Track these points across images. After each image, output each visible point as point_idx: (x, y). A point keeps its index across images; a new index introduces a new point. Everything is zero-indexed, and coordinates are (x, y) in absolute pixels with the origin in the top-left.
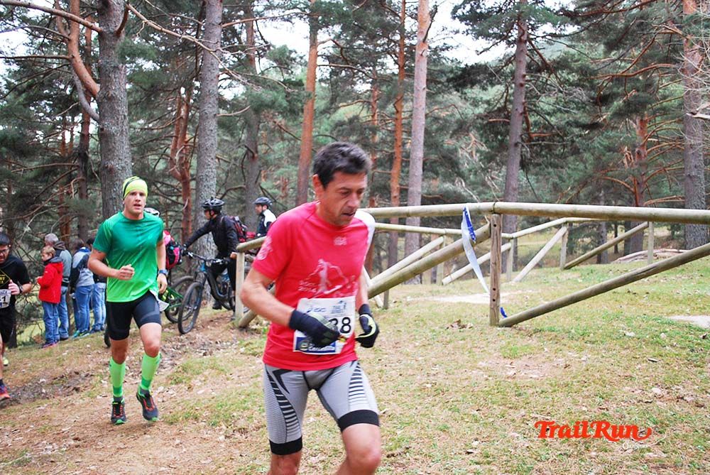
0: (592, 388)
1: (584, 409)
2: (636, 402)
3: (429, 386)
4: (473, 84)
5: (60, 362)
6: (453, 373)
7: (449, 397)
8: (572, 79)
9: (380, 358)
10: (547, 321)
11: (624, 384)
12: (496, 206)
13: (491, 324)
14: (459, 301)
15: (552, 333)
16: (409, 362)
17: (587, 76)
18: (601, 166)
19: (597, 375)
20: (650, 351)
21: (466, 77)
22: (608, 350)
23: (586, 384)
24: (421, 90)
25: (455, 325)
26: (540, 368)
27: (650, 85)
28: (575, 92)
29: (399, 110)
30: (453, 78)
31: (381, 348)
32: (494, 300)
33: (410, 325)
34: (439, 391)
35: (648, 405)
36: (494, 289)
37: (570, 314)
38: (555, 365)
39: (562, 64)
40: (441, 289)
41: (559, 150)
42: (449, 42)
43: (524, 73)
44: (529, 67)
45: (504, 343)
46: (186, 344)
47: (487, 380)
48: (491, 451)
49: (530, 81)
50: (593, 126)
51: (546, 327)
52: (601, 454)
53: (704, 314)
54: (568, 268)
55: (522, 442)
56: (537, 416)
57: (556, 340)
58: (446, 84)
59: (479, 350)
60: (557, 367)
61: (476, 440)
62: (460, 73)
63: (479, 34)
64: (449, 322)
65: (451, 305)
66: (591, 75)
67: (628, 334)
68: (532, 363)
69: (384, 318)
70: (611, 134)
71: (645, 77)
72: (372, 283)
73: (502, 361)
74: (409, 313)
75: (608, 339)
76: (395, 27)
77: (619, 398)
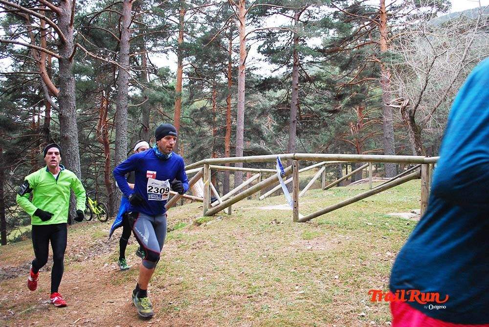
0: (355, 255)
1: (353, 265)
2: (380, 260)
4: (269, 89)
6: (278, 249)
7: (278, 262)
8: (323, 85)
9: (234, 242)
10: (324, 219)
11: (372, 251)
12: (295, 156)
13: (294, 221)
14: (272, 209)
15: (328, 225)
16: (251, 244)
17: (331, 84)
18: (339, 133)
19: (357, 247)
20: (382, 233)
21: (266, 85)
22: (360, 233)
23: (352, 252)
24: (242, 92)
25: (274, 222)
26: (324, 244)
27: (364, 89)
28: (325, 93)
29: (229, 103)
30: (258, 85)
31: (234, 237)
32: (295, 208)
33: (249, 223)
34: (272, 259)
35: (387, 262)
36: (295, 202)
39: (317, 78)
40: (258, 202)
41: (316, 125)
42: (256, 66)
43: (297, 83)
44: (300, 79)
45: (302, 231)
46: (116, 238)
47: (297, 252)
49: (301, 87)
50: (335, 112)
51: (324, 221)
53: (405, 211)
54: (325, 189)
55: (323, 286)
56: (328, 270)
57: (331, 228)
58: (255, 88)
59: (289, 235)
60: (334, 243)
61: (297, 285)
62: (262, 82)
64: (270, 220)
65: (268, 211)
66: (333, 83)
67: (368, 224)
68: (319, 242)
69: (233, 219)
70: (344, 115)
71: (361, 85)
72: (221, 200)
73: (303, 241)
74: (247, 216)
75: (359, 227)
76: (226, 57)
77: (371, 258)
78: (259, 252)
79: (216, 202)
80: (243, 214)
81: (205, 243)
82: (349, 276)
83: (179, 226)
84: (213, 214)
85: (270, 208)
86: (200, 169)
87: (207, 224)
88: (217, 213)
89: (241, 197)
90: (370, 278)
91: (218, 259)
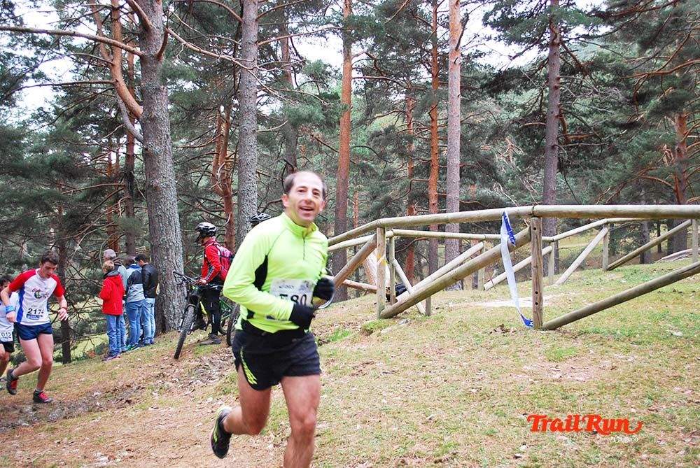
0: (640, 390)
1: (633, 410)
2: (686, 402)
3: (474, 391)
4: (507, 89)
5: (112, 376)
6: (498, 378)
7: (495, 402)
8: (607, 78)
9: (424, 365)
10: (592, 323)
11: (673, 385)
12: (534, 210)
13: (535, 328)
14: (501, 305)
15: (597, 335)
16: (453, 367)
17: (622, 75)
18: (640, 165)
19: (646, 376)
21: (500, 82)
22: (656, 350)
23: (633, 386)
24: (456, 97)
25: (499, 329)
26: (586, 369)
27: (687, 82)
28: (611, 92)
29: (434, 118)
30: (486, 85)
31: (424, 354)
32: (537, 304)
33: (453, 331)
34: (485, 396)
36: (537, 293)
37: (615, 315)
38: (602, 367)
39: (596, 65)
40: (483, 294)
41: (597, 151)
43: (558, 76)
44: (563, 69)
45: (548, 346)
47: (532, 383)
48: (540, 455)
49: (565, 83)
50: (631, 126)
51: (590, 329)
52: (652, 456)
54: (611, 269)
55: (570, 446)
57: (602, 341)
58: (480, 90)
59: (523, 354)
60: (603, 368)
61: (524, 444)
62: (493, 78)
63: (510, 40)
64: (492, 326)
65: (493, 310)
66: (626, 74)
67: (675, 333)
68: (577, 366)
70: (650, 132)
71: (681, 74)
72: (413, 290)
73: (548, 364)
74: (452, 319)
75: (655, 339)
77: (669, 398)
78: (465, 384)
81: (373, 366)
83: (340, 334)
84: (392, 315)
85: (498, 304)
87: (382, 332)
88: (401, 312)
89: (441, 284)
90: (662, 434)
91: (391, 394)
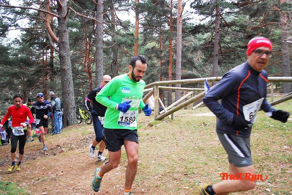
0: (260, 147)
1: (259, 155)
2: (278, 151)
4: (199, 33)
5: (50, 143)
6: (205, 143)
7: (206, 152)
8: (237, 29)
9: (175, 138)
11: (273, 145)
12: (217, 78)
16: (187, 139)
17: (243, 27)
20: (280, 132)
21: (197, 30)
22: (264, 132)
23: (258, 145)
24: (180, 35)
25: (203, 124)
27: (267, 31)
28: (239, 34)
29: (171, 43)
30: (191, 30)
31: (175, 134)
33: (185, 125)
34: (201, 150)
35: (284, 153)
39: (233, 24)
40: (192, 111)
41: (233, 57)
42: (190, 17)
43: (219, 28)
44: (220, 25)
47: (219, 145)
49: (221, 30)
52: (269, 172)
58: (188, 33)
59: (213, 134)
61: (219, 168)
62: (194, 28)
63: (201, 13)
64: (200, 123)
65: (199, 117)
66: (244, 27)
67: (270, 126)
69: (174, 123)
71: (265, 27)
72: (166, 110)
74: (184, 120)
75: (263, 128)
76: (168, 11)
77: (272, 150)
78: (192, 145)
79: (163, 111)
80: (181, 119)
81: (155, 138)
82: (256, 162)
84: (161, 119)
85: (200, 115)
86: (151, 89)
87: (157, 125)
88: (163, 118)
89: (180, 107)
90: (271, 163)
91: (164, 149)
